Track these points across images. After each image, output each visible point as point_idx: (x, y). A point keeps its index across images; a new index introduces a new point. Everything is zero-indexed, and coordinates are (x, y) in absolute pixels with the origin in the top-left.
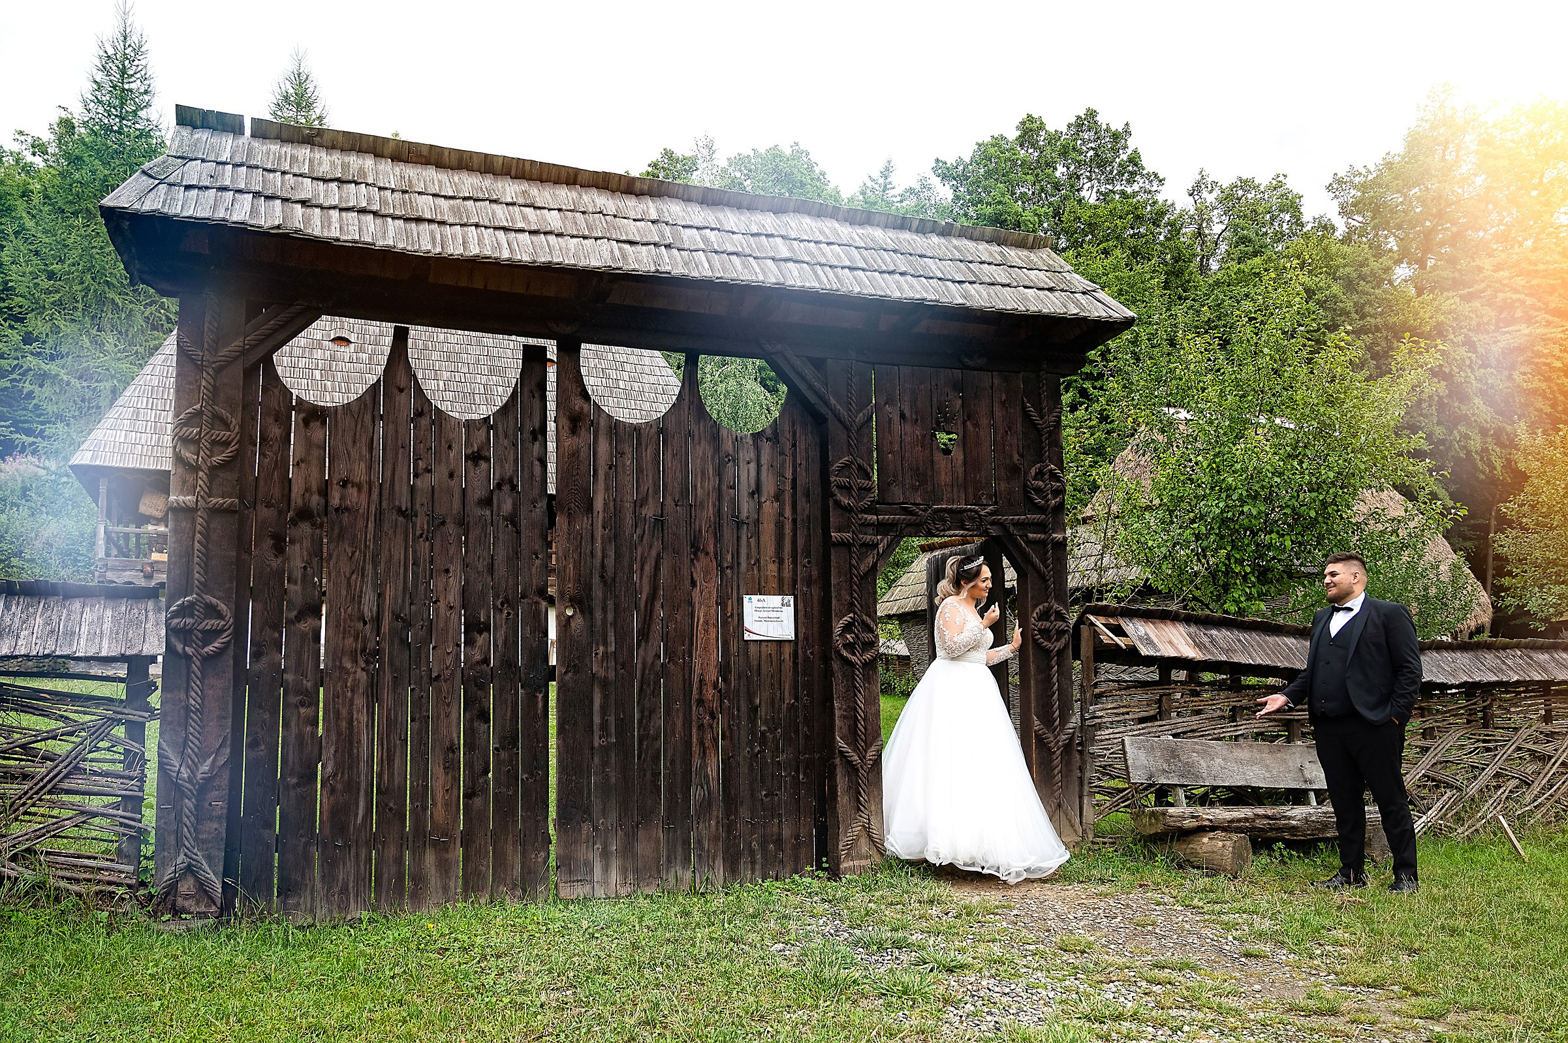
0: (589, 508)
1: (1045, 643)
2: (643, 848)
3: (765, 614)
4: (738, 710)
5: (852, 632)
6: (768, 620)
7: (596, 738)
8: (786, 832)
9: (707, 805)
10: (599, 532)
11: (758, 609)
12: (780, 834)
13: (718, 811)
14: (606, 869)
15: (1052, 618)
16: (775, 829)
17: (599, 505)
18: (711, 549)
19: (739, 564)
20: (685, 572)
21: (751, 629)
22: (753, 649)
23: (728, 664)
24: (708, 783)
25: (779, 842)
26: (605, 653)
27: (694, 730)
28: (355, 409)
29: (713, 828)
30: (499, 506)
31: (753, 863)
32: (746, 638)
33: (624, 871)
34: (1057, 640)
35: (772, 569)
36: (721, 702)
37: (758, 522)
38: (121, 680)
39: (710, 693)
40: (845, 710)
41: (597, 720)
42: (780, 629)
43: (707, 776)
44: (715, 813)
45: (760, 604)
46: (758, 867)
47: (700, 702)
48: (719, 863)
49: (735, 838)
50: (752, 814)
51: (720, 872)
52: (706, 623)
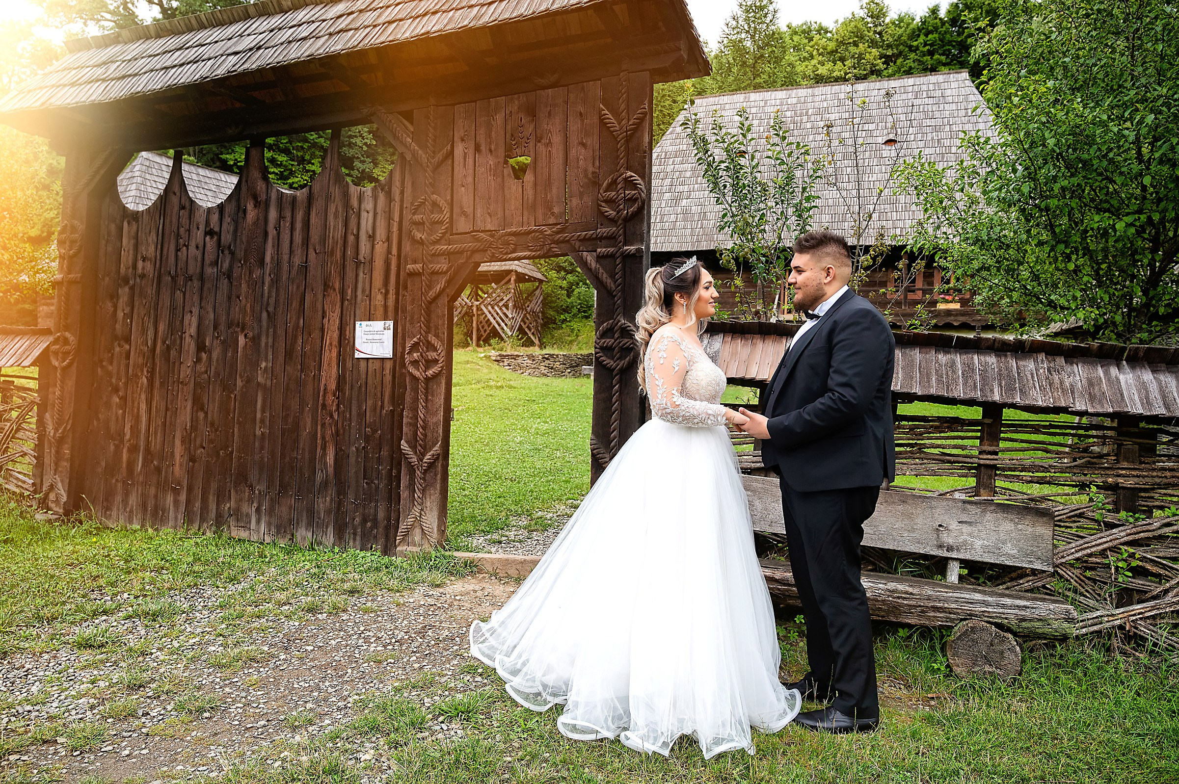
0: (262, 263)
1: (608, 361)
2: (283, 510)
3: (371, 337)
4: (350, 415)
5: (418, 351)
6: (373, 341)
7: (257, 429)
8: (381, 515)
9: (325, 484)
10: (267, 279)
11: (366, 333)
12: (376, 515)
13: (332, 492)
14: (258, 522)
15: (616, 336)
16: (372, 511)
17: (268, 259)
18: (337, 286)
19: (356, 296)
20: (319, 306)
21: (360, 349)
22: (363, 364)
23: (344, 377)
24: (326, 468)
25: (375, 520)
26: (266, 367)
27: (319, 427)
28: (152, 211)
29: (328, 504)
30: (221, 266)
31: (355, 534)
32: (356, 356)
33: (269, 524)
34: (620, 358)
35: (379, 299)
36: (338, 406)
37: (371, 261)
38: (35, 379)
39: (330, 398)
40: (411, 418)
41: (259, 415)
42: (381, 349)
43: (325, 463)
44: (330, 492)
45: (368, 329)
46: (358, 538)
47: (324, 406)
48: (331, 530)
49: (343, 512)
50: (356, 495)
51: (330, 538)
52: (331, 344)
